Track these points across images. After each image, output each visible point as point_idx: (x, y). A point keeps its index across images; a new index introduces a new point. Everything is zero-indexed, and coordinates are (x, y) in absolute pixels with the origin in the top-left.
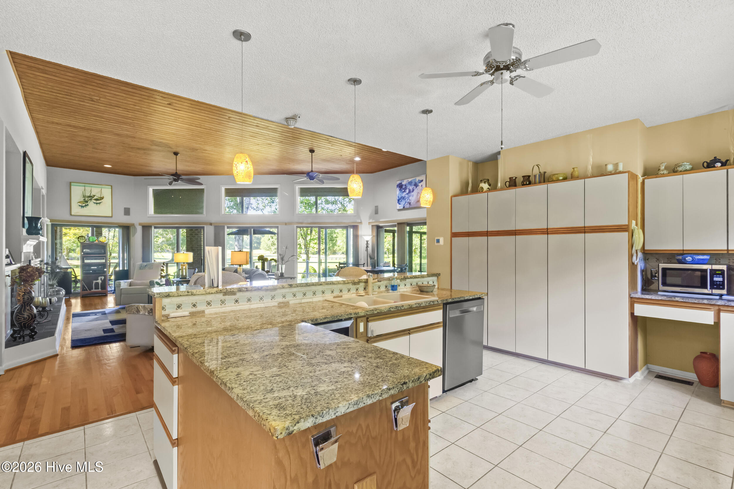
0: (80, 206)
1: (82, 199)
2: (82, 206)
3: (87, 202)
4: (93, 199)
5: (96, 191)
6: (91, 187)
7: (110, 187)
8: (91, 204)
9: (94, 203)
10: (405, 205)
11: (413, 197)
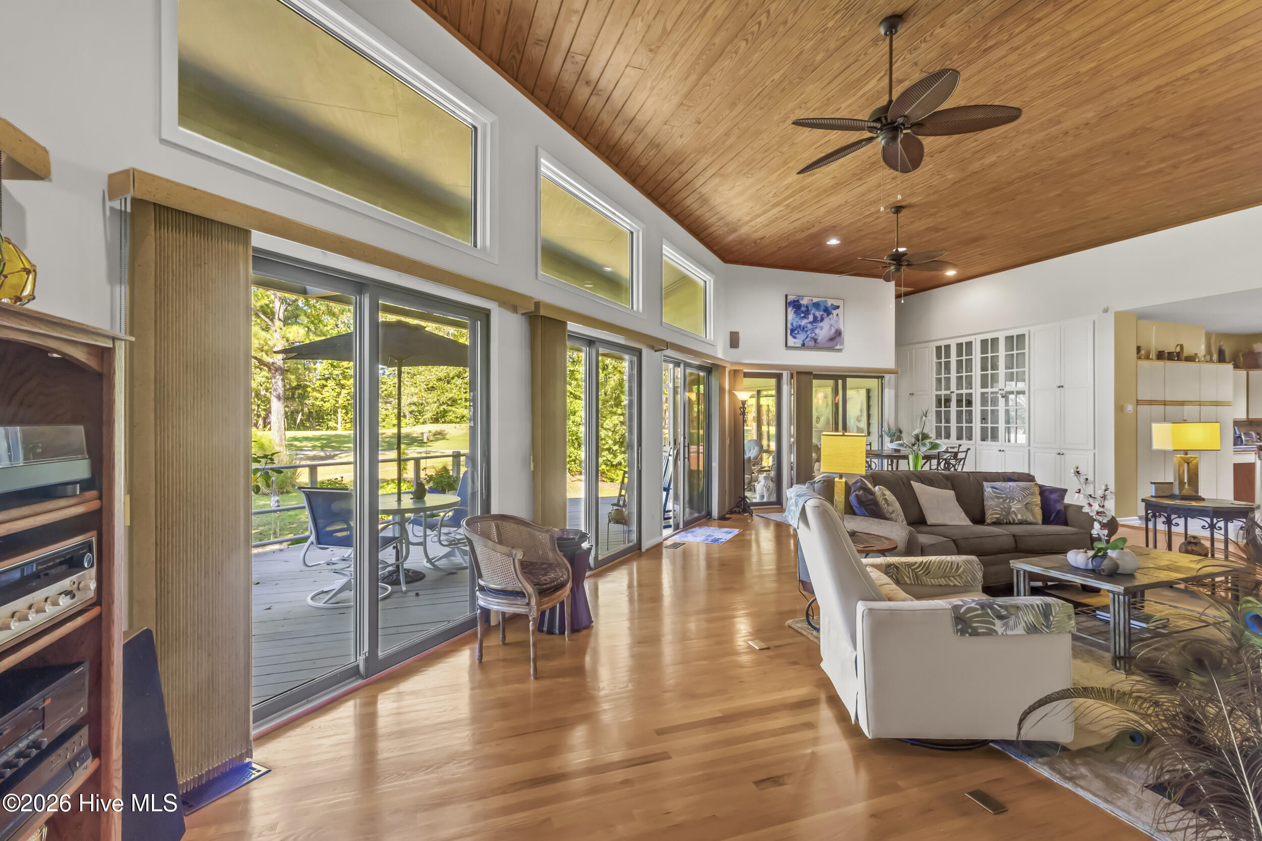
10: (805, 342)
11: (821, 330)
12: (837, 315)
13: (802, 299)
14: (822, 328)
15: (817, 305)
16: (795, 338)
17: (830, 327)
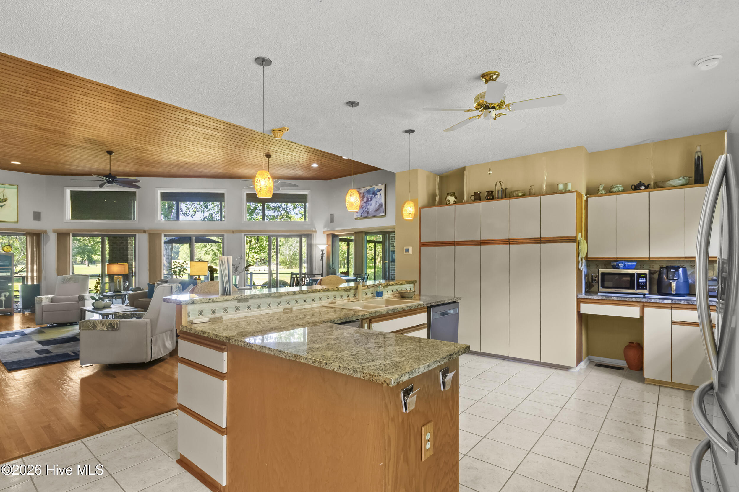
7: (16, 187)
10: (363, 214)
11: (371, 205)
12: (380, 194)
13: (361, 190)
17: (376, 203)
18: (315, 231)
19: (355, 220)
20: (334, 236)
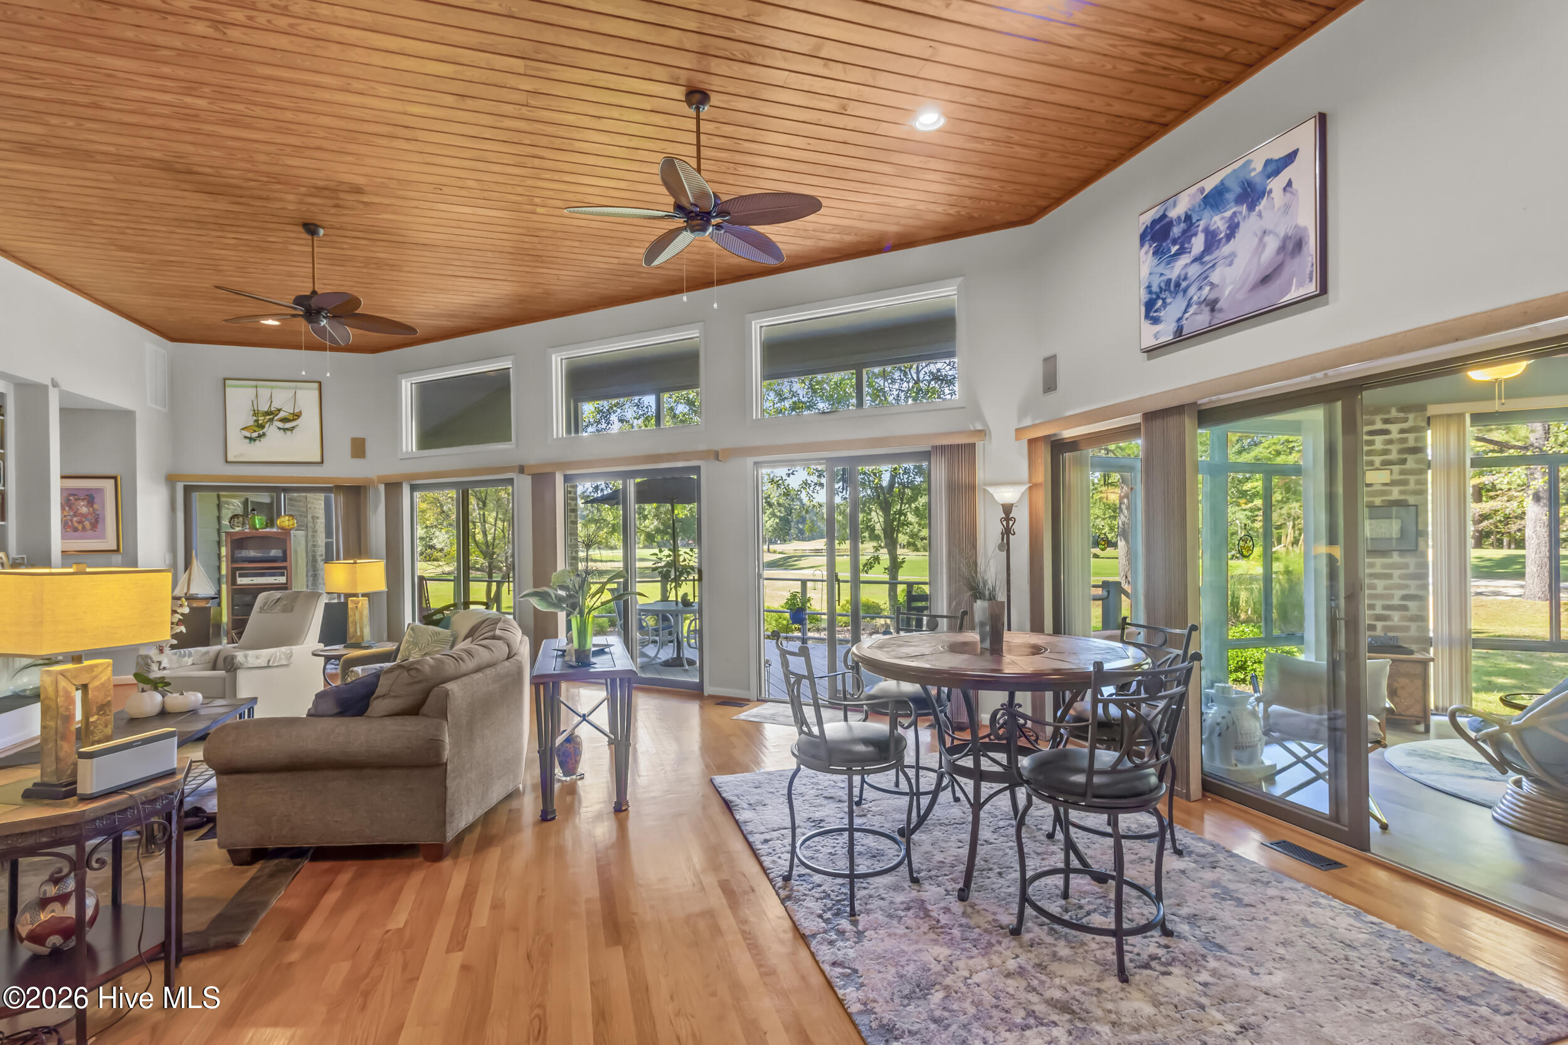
0: (246, 437)
1: (251, 421)
2: (251, 439)
3: (262, 427)
4: (276, 418)
5: (282, 399)
6: (272, 388)
7: (316, 385)
8: (272, 430)
9: (279, 429)
10: (1184, 322)
11: (1230, 264)
12: (1290, 184)
13: (1175, 205)
14: (1230, 260)
15: (1214, 200)
16: (1156, 321)
17: (1261, 240)
18: (982, 433)
19: (1149, 359)
20: (1059, 447)
